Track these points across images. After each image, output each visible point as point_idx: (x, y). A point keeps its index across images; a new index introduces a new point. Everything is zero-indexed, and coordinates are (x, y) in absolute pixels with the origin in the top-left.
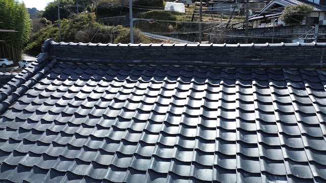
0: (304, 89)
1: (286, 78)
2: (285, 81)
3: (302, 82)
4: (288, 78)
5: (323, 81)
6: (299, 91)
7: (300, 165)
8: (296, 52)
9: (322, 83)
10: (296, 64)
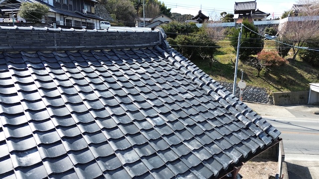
0: (44, 69)
1: (25, 60)
2: (24, 63)
3: (41, 63)
4: (27, 60)
5: (59, 61)
6: (39, 71)
7: (49, 134)
8: (31, 36)
9: (59, 62)
10: (34, 47)
